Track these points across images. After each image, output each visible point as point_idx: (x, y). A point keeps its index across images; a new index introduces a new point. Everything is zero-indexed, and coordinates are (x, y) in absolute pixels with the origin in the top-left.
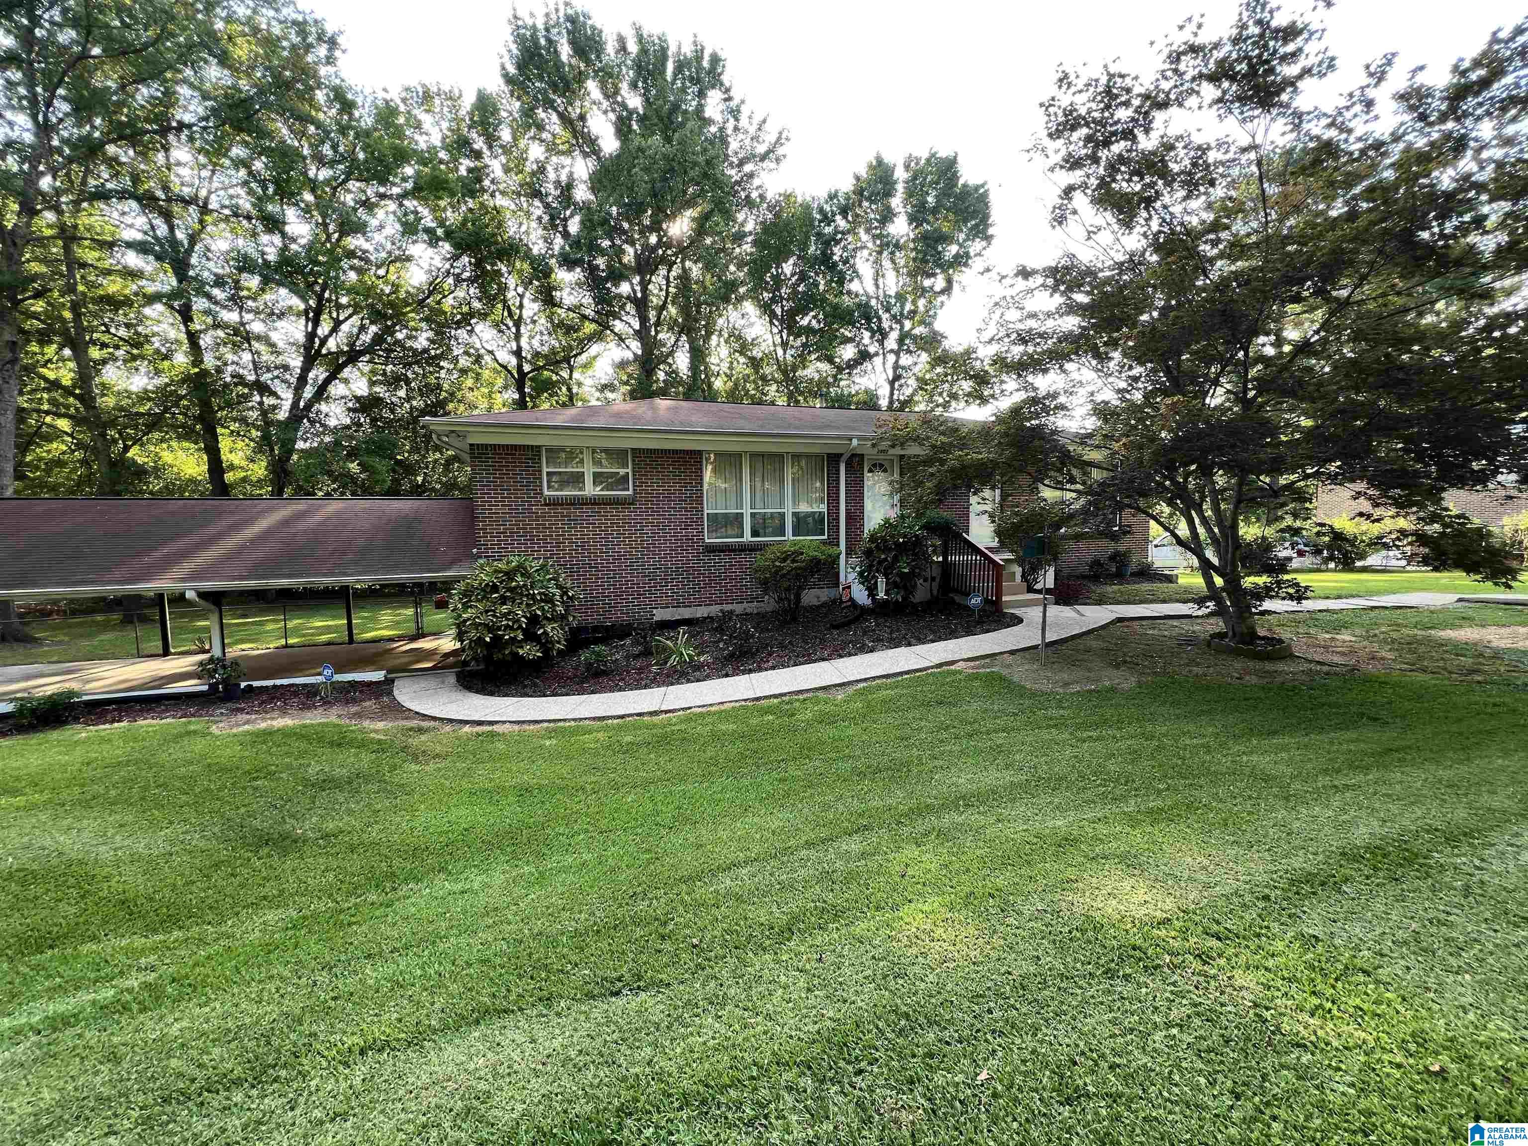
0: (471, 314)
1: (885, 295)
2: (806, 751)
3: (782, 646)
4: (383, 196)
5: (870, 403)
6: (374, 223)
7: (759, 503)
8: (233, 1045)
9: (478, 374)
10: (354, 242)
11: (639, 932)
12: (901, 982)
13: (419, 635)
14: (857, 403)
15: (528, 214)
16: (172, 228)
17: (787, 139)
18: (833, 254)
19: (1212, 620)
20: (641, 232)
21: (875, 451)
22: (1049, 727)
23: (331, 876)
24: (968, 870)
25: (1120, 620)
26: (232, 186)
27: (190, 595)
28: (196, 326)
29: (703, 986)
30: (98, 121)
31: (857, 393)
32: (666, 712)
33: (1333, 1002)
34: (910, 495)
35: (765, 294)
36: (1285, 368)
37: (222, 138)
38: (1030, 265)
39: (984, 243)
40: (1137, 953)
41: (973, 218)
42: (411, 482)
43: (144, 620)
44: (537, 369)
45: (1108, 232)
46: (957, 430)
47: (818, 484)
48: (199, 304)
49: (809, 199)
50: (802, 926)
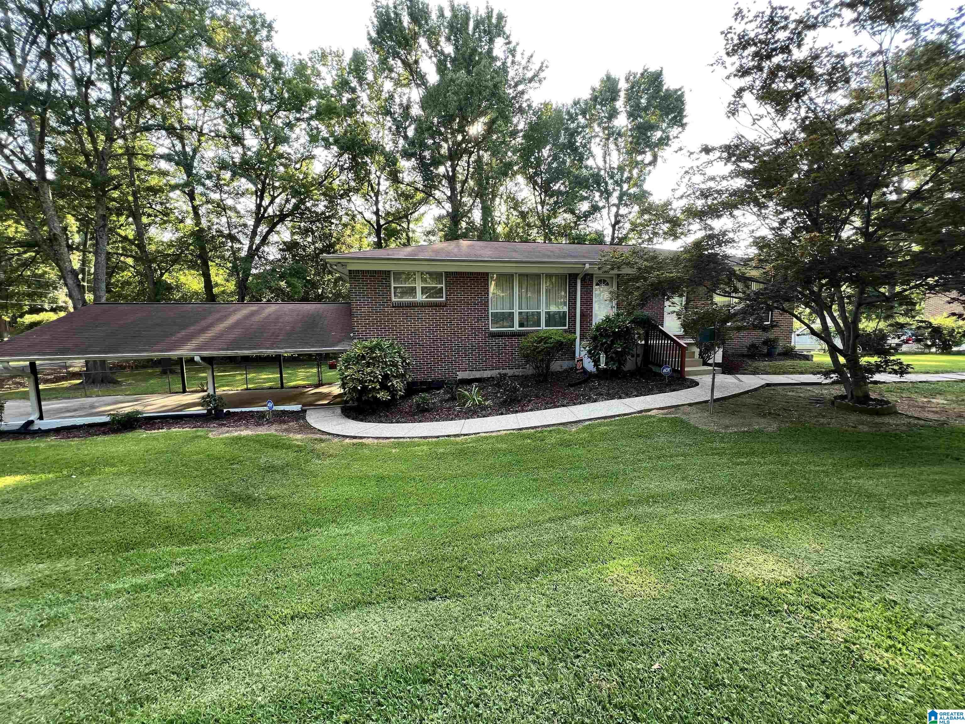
0: (349, 190)
1: (610, 168)
2: (551, 463)
3: (537, 397)
4: (298, 120)
5: (598, 239)
6: (294, 136)
7: (524, 306)
8: (225, 608)
9: (353, 227)
10: (282, 148)
11: (447, 565)
12: (606, 606)
13: (320, 384)
14: (590, 240)
15: (383, 125)
16: (183, 146)
17: (547, 67)
18: (576, 142)
19: (837, 387)
20: (452, 133)
21: (601, 272)
22: (712, 454)
23: (274, 521)
24: (653, 542)
25: (768, 385)
26: (215, 119)
27: (197, 359)
28: (197, 203)
29: (484, 598)
30: (144, 85)
31: (590, 233)
32: (465, 435)
33: (903, 644)
34: (623, 301)
35: (531, 170)
36: (899, 210)
37: (210, 90)
38: (711, 143)
39: (680, 129)
40: (765, 602)
41: (672, 112)
42: (315, 292)
43: (173, 372)
44: (388, 222)
45: (768, 118)
46: (656, 258)
47: (563, 293)
48: (199, 189)
49: (560, 105)
50: (545, 569)
